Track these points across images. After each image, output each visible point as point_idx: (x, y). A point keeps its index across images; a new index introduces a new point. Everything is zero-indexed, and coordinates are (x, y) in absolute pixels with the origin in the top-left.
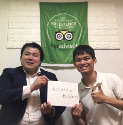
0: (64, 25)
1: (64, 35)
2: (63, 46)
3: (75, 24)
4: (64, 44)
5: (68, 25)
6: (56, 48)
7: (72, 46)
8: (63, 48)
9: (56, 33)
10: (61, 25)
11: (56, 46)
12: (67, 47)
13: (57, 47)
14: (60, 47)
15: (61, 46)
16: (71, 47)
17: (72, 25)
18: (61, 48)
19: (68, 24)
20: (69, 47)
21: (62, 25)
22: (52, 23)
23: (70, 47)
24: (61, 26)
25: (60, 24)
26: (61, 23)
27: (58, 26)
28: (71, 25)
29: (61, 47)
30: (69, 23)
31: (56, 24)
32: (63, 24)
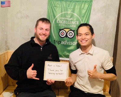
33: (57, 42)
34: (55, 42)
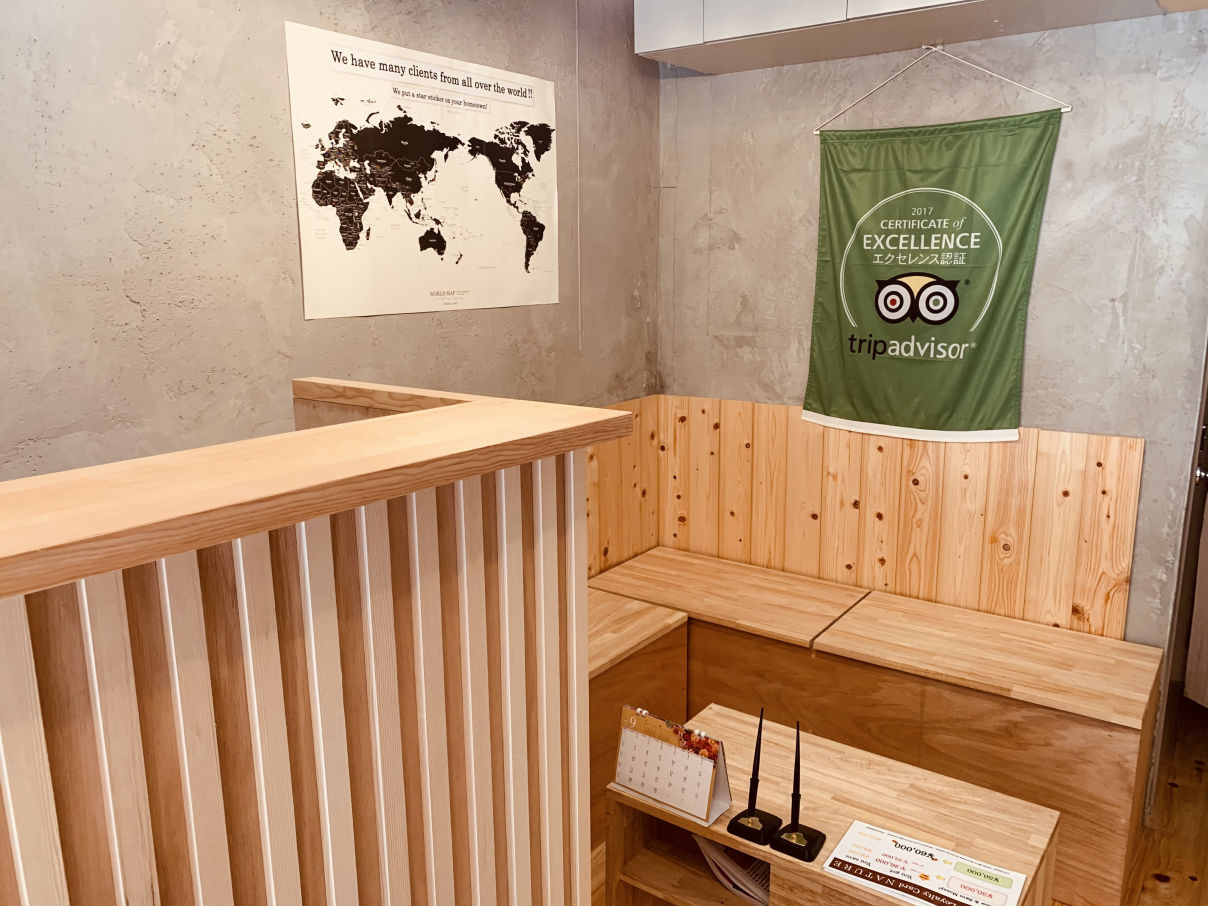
0: (923, 247)
1: (915, 295)
2: (907, 349)
3: (973, 240)
4: (913, 337)
5: (940, 245)
6: (875, 351)
7: (946, 349)
8: (905, 354)
9: (882, 284)
10: (909, 245)
11: (876, 343)
12: (922, 352)
13: (877, 348)
14: (894, 351)
15: (898, 348)
16: (941, 354)
17: (956, 249)
18: (897, 353)
19: (941, 239)
20: (932, 355)
21: (912, 247)
22: (865, 237)
23: (937, 352)
24: (903, 252)
25: (902, 241)
26: (909, 239)
27: (893, 252)
28: (951, 246)
29: (896, 349)
30: (945, 236)
31: (884, 242)
32: (917, 243)
33: (865, 346)
34: (856, 345)
